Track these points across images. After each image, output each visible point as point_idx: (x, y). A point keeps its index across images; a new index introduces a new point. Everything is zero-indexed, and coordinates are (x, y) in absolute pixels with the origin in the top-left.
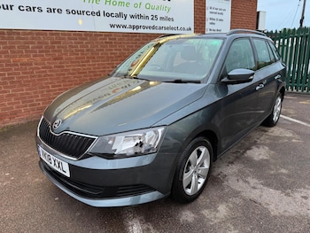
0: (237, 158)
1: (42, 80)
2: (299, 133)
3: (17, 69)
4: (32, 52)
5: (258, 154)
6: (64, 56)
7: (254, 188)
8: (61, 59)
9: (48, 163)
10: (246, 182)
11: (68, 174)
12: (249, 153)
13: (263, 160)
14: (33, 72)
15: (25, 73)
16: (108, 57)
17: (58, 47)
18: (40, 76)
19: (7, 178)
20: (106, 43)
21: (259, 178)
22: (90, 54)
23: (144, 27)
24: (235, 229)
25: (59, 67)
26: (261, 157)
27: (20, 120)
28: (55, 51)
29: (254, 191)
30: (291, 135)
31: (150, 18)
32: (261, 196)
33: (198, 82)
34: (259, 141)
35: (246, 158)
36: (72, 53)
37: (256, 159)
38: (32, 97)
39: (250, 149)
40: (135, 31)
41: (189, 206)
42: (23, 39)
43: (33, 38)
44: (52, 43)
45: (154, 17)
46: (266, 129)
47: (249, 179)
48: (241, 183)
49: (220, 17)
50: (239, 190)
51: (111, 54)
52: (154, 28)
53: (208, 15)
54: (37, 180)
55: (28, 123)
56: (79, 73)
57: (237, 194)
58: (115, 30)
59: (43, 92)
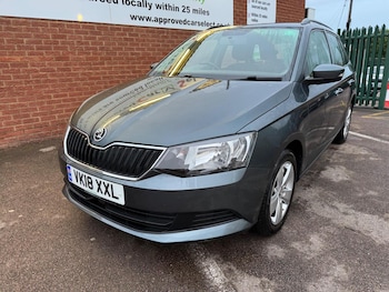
0: (312, 180)
1: (41, 87)
2: (374, 150)
3: (7, 72)
4: (27, 48)
5: (336, 174)
6: (70, 56)
7: (345, 214)
8: (67, 59)
9: (87, 189)
10: (333, 207)
11: (121, 201)
12: (324, 174)
13: (342, 181)
14: (28, 77)
15: (18, 77)
16: (127, 58)
17: (63, 43)
18: (38, 81)
19: (14, 216)
20: (126, 39)
21: (347, 202)
22: (104, 54)
23: (173, 21)
24: (339, 263)
25: (64, 70)
26: (340, 178)
27: (11, 141)
28: (58, 48)
29: (347, 217)
30: (366, 153)
31: (181, 9)
32: (357, 223)
33: (279, 80)
34: (331, 161)
35: (323, 180)
36: (82, 53)
37: (335, 180)
38: (27, 110)
39: (324, 169)
40: (162, 25)
41: (273, 239)
42: (14, 30)
43: (28, 30)
44: (55, 37)
45: (186, 9)
46: (335, 146)
47: (336, 203)
48: (327, 208)
49: (263, 12)
50: (329, 216)
51: (132, 54)
52: (185, 22)
53: (250, 10)
54: (57, 216)
55: (23, 145)
56: (91, 79)
57: (327, 222)
58: (137, 23)
59: (42, 103)
